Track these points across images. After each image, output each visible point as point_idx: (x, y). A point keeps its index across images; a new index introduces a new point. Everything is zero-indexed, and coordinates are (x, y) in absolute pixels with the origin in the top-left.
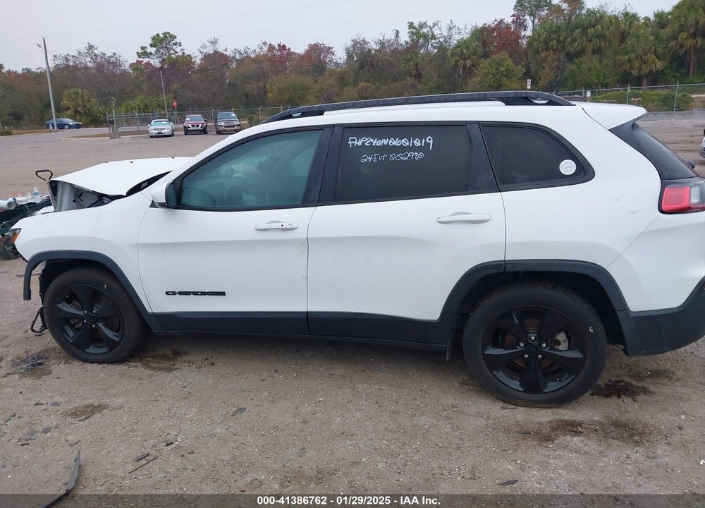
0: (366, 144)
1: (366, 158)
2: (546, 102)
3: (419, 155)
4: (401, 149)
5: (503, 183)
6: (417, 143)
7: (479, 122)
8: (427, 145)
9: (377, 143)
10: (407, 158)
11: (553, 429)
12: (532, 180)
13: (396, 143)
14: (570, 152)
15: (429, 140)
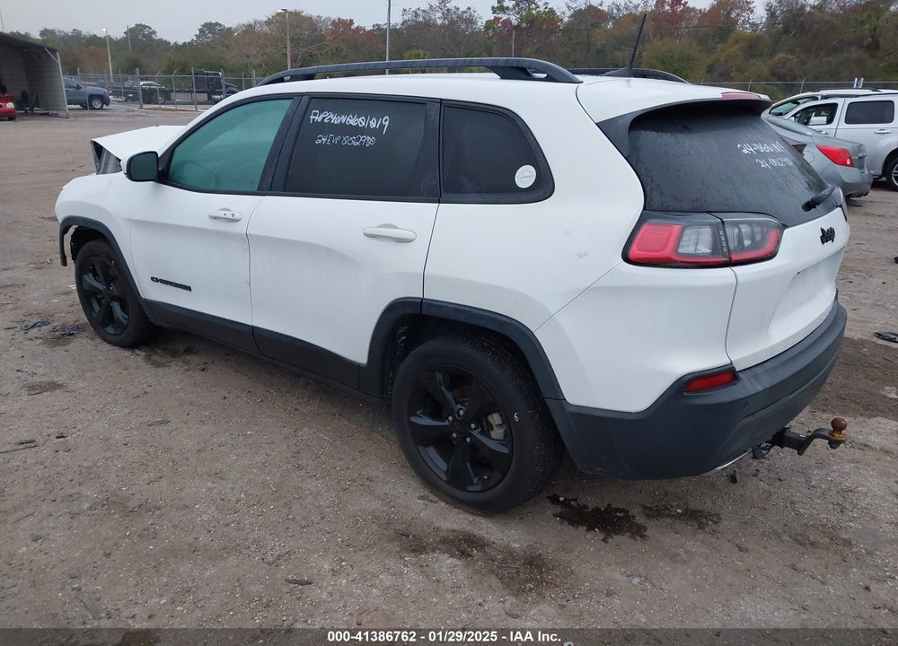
0: (326, 121)
1: (320, 138)
2: (545, 75)
3: (370, 140)
4: (356, 131)
5: (448, 191)
6: (373, 124)
7: (441, 100)
8: (382, 126)
9: (336, 120)
10: (358, 144)
11: (444, 541)
12: (480, 191)
13: (352, 121)
14: (532, 153)
15: (386, 120)
